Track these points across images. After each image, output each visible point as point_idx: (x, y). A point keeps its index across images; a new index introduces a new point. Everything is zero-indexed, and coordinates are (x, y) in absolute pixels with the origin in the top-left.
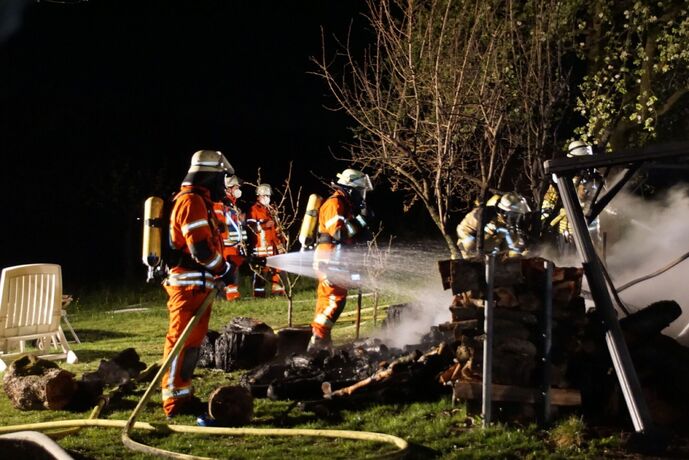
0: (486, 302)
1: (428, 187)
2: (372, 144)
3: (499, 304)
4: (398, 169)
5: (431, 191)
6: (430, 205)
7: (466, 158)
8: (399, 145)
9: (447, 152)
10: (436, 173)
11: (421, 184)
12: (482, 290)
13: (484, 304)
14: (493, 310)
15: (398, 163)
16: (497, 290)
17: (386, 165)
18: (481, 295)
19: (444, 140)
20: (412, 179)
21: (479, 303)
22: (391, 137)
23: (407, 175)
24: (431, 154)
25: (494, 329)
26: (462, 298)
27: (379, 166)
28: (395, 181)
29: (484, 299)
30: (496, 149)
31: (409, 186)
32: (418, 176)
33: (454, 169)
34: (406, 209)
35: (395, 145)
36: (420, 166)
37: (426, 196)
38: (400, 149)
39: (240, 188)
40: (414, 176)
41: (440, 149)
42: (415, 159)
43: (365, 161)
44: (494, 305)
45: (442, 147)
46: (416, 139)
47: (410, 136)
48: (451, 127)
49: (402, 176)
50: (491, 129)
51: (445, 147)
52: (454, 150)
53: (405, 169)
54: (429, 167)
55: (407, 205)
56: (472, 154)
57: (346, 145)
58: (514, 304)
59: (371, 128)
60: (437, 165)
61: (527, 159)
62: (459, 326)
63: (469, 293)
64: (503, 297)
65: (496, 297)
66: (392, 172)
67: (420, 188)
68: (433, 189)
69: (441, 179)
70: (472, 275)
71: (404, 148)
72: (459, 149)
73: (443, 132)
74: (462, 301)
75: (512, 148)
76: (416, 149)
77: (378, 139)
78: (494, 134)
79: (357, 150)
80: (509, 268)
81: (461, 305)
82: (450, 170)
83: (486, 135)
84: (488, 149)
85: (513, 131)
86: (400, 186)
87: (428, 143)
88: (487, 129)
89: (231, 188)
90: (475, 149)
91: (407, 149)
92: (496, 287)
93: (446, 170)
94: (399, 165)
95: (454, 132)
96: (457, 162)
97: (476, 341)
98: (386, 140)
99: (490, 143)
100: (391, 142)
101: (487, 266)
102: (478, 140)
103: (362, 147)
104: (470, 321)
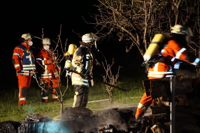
0: (171, 103)
1: (140, 38)
2: (107, 15)
3: (179, 104)
4: (122, 28)
5: (141, 41)
6: (140, 49)
7: (161, 21)
8: (122, 15)
9: (150, 18)
10: (144, 30)
11: (136, 36)
12: (168, 97)
13: (170, 104)
14: (175, 108)
15: (122, 25)
16: (177, 96)
17: (115, 26)
18: (168, 99)
19: (148, 11)
20: (130, 34)
21: (167, 104)
22: (118, 10)
23: (127, 31)
24: (141, 19)
25: (176, 118)
26: (157, 101)
27: (111, 27)
28: (121, 35)
29: (170, 101)
30: (179, 16)
31: (129, 38)
32: (133, 32)
33: (155, 28)
34: (127, 51)
35: (121, 14)
36: (135, 27)
37: (138, 44)
38: (123, 16)
39: (32, 40)
40: (132, 32)
41: (146, 17)
42: (132, 22)
43: (103, 24)
44: (176, 105)
45: (147, 15)
46: (132, 11)
47: (129, 9)
48: (152, 4)
49: (125, 32)
50: (175, 4)
51: (149, 15)
52: (155, 16)
53: (127, 28)
54: (140, 27)
55: (128, 48)
56: (165, 19)
57: (92, 15)
58: (187, 105)
59: (107, 5)
60: (144, 25)
61: (197, 21)
62: (156, 116)
63: (161, 98)
64: (181, 100)
65: (177, 100)
66: (119, 30)
67: (135, 39)
68: (143, 39)
69: (147, 34)
70: (163, 88)
71: (126, 16)
72: (158, 16)
73: (148, 7)
74: (157, 103)
75: (188, 15)
76: (132, 17)
77: (111, 11)
78: (178, 7)
79: (99, 18)
80: (184, 84)
81: (157, 105)
82: (152, 28)
83: (173, 8)
84: (174, 16)
85: (189, 5)
86: (124, 38)
87: (139, 13)
88: (173, 4)
89: (27, 40)
90: (166, 16)
91: (128, 17)
92: (176, 95)
93: (150, 28)
94: (123, 26)
95: (155, 7)
96: (156, 24)
97: (166, 125)
98: (115, 11)
99: (175, 12)
100: (118, 13)
101: (171, 83)
102: (168, 11)
103: (102, 16)
104: (162, 114)
